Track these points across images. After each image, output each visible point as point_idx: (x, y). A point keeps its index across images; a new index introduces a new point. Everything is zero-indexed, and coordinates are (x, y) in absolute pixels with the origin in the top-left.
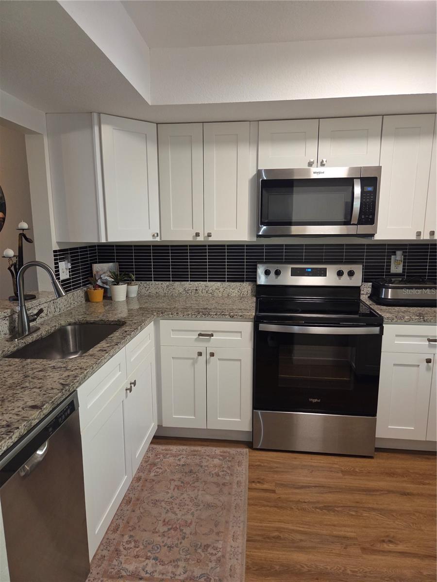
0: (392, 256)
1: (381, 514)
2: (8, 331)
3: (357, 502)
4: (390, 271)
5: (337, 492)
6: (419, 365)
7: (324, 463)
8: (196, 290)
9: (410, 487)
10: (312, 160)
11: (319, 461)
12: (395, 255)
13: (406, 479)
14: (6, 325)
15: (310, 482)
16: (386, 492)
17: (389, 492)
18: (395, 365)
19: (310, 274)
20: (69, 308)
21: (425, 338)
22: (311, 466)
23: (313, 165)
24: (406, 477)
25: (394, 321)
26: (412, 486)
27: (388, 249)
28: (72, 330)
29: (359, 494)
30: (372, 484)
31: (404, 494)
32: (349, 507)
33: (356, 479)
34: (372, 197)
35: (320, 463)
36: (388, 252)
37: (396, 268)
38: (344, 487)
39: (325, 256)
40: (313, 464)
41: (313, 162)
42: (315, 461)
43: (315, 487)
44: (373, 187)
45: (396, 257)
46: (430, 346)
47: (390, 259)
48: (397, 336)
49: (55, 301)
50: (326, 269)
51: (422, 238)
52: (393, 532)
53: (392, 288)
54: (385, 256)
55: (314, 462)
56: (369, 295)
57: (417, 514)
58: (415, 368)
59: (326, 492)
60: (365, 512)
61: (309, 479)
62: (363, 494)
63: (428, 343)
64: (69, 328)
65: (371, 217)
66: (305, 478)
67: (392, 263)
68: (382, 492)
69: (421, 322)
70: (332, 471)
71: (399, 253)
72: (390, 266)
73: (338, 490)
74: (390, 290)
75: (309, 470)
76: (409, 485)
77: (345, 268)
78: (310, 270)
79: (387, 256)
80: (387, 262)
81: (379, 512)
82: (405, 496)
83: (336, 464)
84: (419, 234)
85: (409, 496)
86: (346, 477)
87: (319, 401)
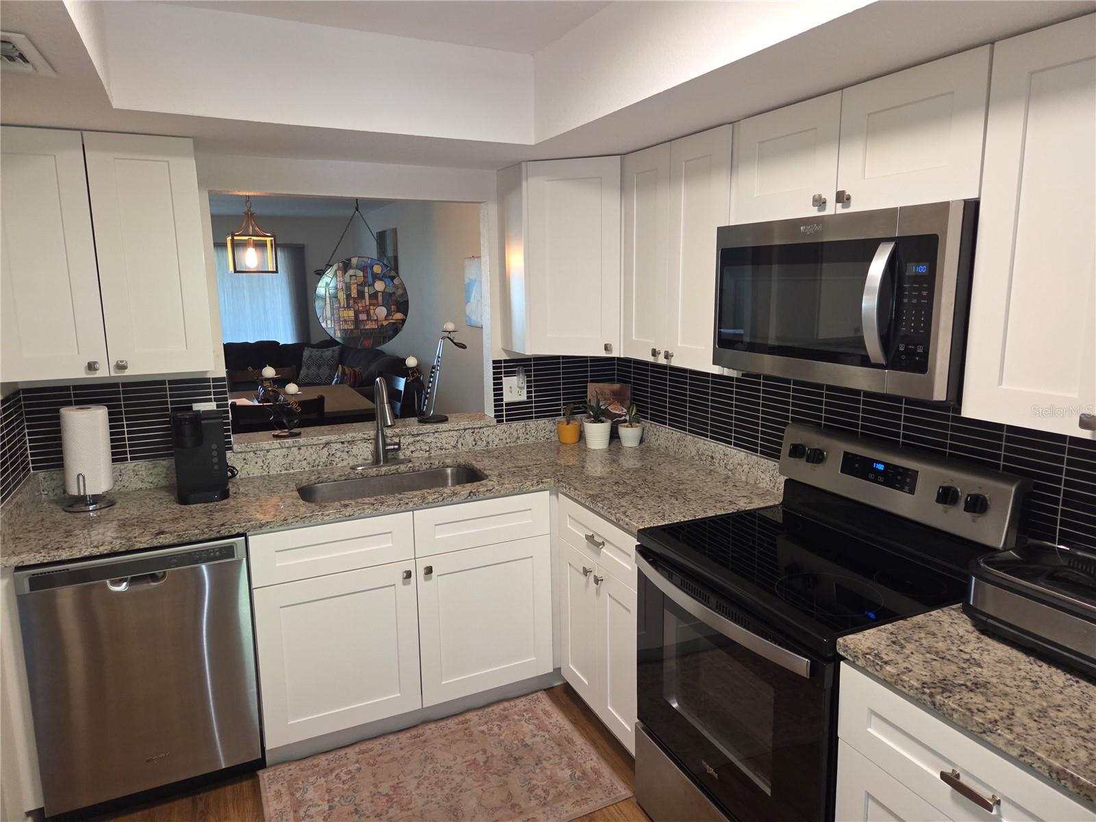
2: (370, 457)
8: (712, 457)
14: (368, 449)
20: (512, 445)
28: (452, 472)
34: (925, 293)
44: (928, 264)
49: (476, 431)
64: (449, 471)
65: (920, 350)
78: (881, 467)
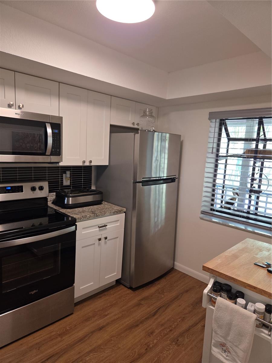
0: (64, 175)
1: (96, 352)
3: (79, 353)
4: (63, 184)
5: (63, 354)
6: (94, 244)
7: (44, 336)
9: (101, 322)
10: (12, 103)
11: (40, 337)
12: (66, 174)
13: (96, 318)
15: (42, 358)
16: (91, 334)
17: (93, 332)
18: (83, 247)
19: (10, 191)
21: (96, 227)
22: (36, 344)
23: (12, 107)
24: (96, 316)
25: (82, 219)
26: (101, 320)
27: (61, 170)
29: (77, 345)
30: (81, 334)
31: (101, 329)
32: (76, 360)
33: (70, 336)
34: (58, 137)
35: (42, 337)
36: (61, 172)
37: (66, 182)
38: (66, 347)
39: (19, 176)
40: (37, 341)
41: (13, 105)
42: (38, 338)
43: (47, 359)
44: (58, 131)
45: (66, 176)
46: (100, 230)
47: (63, 176)
48: (83, 228)
50: (22, 187)
51: (85, 165)
52: (107, 360)
53: (72, 197)
54: (59, 174)
55: (37, 340)
56: (52, 201)
57: (112, 339)
58: (93, 246)
59: (57, 359)
60: (87, 357)
61: (40, 356)
62: (80, 344)
63: (98, 229)
65: (58, 150)
66: (37, 357)
67: (64, 178)
68: (89, 336)
69: (95, 217)
70: (52, 340)
71: (68, 173)
72: (63, 181)
73: (63, 352)
74: (70, 198)
75: (36, 348)
76: (100, 321)
77: (37, 185)
78: (9, 188)
79: (61, 174)
80: (61, 179)
81: (94, 352)
82: (101, 330)
83: (52, 332)
84: (84, 162)
85: (104, 329)
86: (64, 338)
87: (37, 291)
